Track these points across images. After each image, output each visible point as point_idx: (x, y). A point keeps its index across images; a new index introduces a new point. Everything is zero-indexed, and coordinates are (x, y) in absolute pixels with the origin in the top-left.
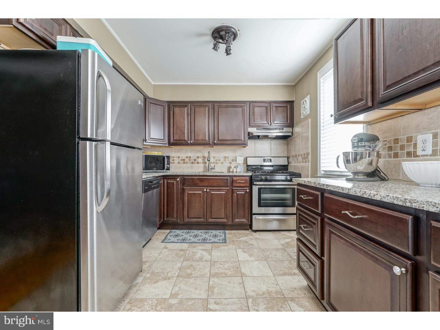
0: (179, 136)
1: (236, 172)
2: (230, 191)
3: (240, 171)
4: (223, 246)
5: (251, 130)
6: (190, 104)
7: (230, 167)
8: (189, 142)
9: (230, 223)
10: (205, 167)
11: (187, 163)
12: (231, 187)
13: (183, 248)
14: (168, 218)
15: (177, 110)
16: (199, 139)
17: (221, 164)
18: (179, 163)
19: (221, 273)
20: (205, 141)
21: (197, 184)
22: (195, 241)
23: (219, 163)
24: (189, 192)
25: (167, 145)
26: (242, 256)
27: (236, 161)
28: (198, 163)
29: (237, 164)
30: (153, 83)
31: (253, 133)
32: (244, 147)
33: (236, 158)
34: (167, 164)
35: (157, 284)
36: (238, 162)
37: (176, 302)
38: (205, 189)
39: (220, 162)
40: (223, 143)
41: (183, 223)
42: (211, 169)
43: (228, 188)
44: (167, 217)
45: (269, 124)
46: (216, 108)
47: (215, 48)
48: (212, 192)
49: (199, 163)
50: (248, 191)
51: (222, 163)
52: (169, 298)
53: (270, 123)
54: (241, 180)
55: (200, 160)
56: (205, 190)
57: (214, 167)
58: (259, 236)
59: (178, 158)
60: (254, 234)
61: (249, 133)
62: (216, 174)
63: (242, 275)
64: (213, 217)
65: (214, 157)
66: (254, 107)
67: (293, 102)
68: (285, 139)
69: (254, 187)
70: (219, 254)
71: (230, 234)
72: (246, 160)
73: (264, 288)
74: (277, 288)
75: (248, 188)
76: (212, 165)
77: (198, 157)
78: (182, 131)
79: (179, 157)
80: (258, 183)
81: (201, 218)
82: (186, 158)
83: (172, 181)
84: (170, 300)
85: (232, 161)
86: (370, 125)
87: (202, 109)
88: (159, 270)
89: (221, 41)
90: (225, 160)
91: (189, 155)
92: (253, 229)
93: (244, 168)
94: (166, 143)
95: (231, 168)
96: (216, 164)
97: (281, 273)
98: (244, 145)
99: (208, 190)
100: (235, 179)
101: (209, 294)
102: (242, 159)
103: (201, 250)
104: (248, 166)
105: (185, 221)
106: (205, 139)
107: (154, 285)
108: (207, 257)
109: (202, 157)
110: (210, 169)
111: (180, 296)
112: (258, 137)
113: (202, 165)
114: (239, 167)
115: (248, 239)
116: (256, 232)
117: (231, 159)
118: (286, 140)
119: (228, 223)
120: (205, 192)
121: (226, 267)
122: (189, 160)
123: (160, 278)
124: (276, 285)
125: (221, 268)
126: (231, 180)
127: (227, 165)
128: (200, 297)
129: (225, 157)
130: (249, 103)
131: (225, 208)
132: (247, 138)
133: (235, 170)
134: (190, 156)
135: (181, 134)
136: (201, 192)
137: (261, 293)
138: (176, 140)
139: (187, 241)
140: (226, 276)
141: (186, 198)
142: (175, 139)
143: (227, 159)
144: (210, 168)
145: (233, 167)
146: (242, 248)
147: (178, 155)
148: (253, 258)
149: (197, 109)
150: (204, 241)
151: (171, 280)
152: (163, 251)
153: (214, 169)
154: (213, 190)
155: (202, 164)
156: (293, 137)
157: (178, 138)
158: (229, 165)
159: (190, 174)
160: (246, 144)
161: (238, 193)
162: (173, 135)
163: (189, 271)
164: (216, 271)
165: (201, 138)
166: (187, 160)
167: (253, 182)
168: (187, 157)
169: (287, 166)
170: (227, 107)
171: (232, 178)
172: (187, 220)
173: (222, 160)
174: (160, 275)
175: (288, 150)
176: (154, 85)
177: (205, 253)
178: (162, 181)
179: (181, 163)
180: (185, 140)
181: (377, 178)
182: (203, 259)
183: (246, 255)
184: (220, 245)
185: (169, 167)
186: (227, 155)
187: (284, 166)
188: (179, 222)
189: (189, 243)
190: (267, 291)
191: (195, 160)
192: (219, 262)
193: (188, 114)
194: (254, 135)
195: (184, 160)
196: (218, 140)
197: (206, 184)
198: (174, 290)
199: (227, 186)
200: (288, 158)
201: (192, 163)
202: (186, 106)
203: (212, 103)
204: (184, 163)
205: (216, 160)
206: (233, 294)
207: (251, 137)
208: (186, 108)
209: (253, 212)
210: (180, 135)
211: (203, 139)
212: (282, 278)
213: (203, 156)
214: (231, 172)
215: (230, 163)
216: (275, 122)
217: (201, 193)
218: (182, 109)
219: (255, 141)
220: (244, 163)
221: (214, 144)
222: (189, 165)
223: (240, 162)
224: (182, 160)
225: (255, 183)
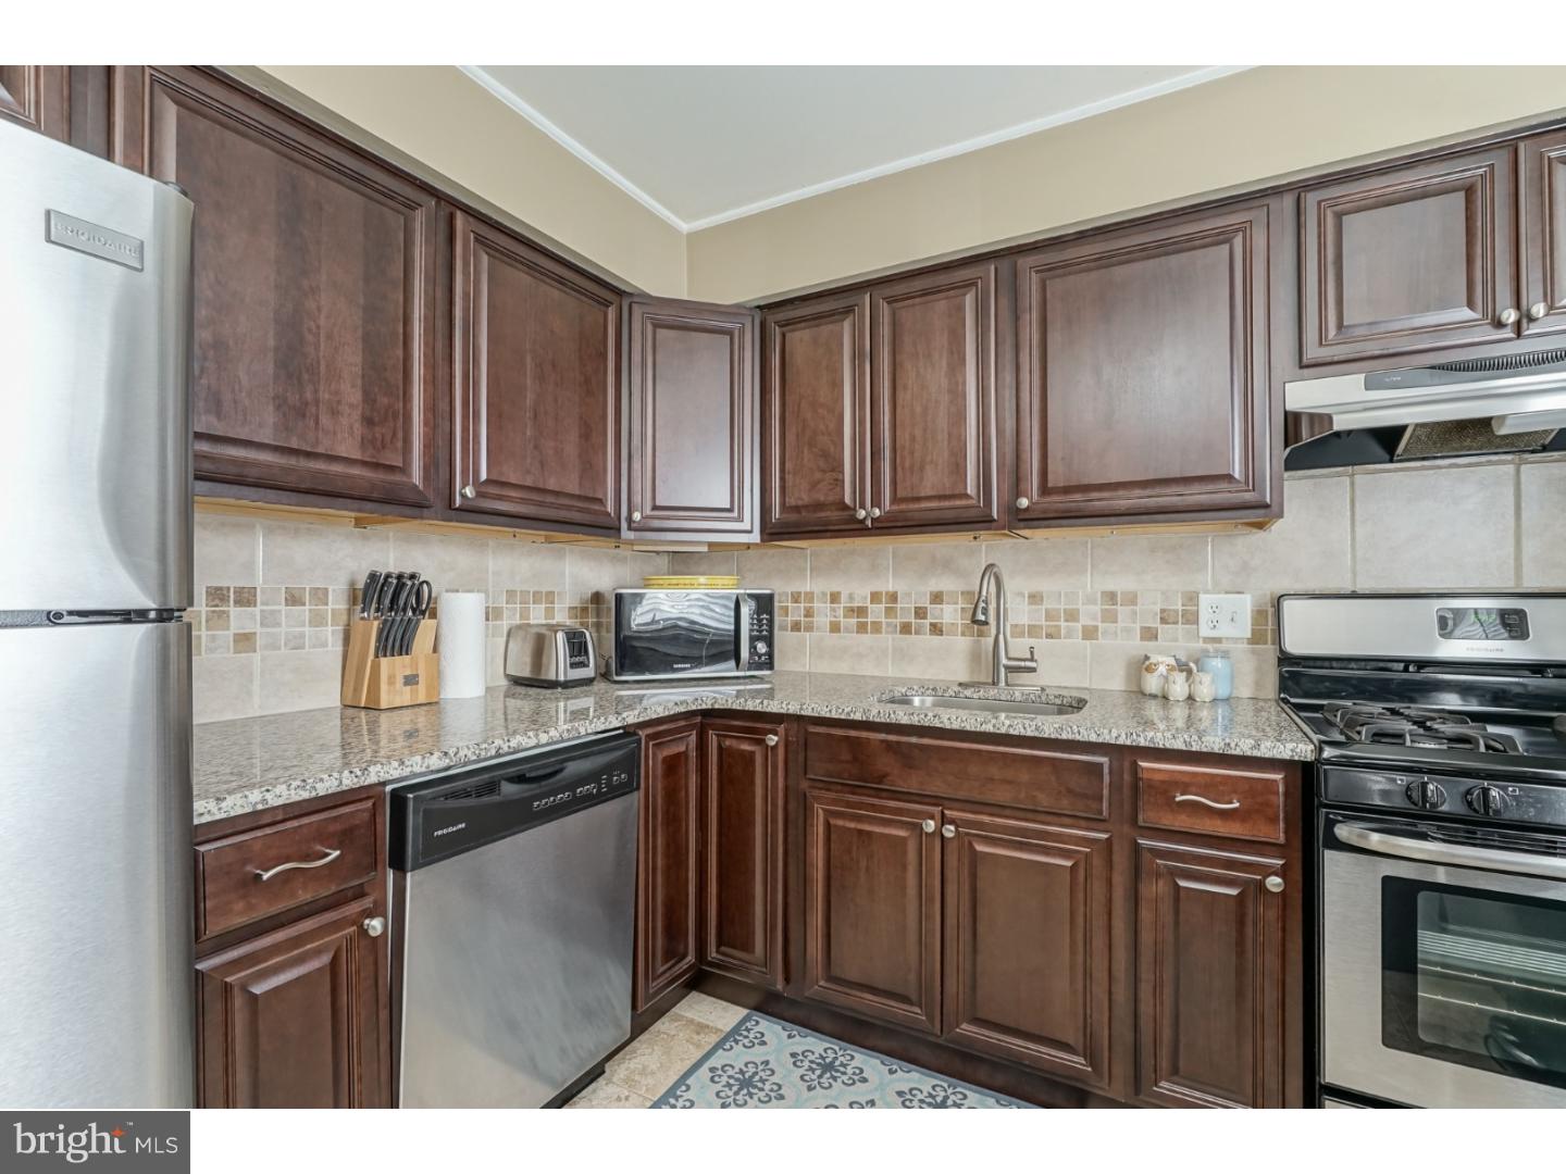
0: (814, 486)
2: (1121, 859)
3: (1223, 692)
5: (1306, 395)
6: (869, 297)
7: (1142, 666)
8: (862, 514)
10: (975, 657)
11: (877, 627)
12: (1126, 829)
14: (725, 949)
15: (800, 339)
16: (923, 493)
17: (1085, 638)
18: (835, 628)
20: (958, 503)
23: (1068, 636)
24: (834, 821)
25: (755, 537)
27: (1192, 618)
29: (1201, 644)
30: (685, 227)
31: (1330, 418)
32: (1260, 526)
33: (1192, 598)
34: (753, 640)
36: (1205, 631)
38: (931, 816)
39: (1078, 626)
40: (1075, 508)
42: (1011, 669)
43: (1102, 836)
44: (720, 944)
45: (1499, 324)
46: (1031, 283)
48: (979, 847)
49: (941, 633)
50: (1275, 881)
51: (1090, 633)
53: (1510, 317)
54: (1210, 786)
55: (951, 614)
56: (930, 826)
57: (1032, 659)
59: (834, 602)
61: (1292, 421)
64: (983, 1016)
65: (1035, 598)
66: (1339, 216)
69: (1336, 869)
72: (1271, 615)
75: (1277, 863)
76: (1019, 647)
77: (937, 598)
78: (825, 455)
79: (835, 598)
81: (905, 999)
82: (872, 602)
83: (746, 747)
85: (1163, 621)
87: (941, 305)
90: (1110, 617)
91: (889, 582)
93: (1259, 670)
94: (746, 525)
95: (1149, 670)
96: (1049, 636)
98: (1259, 512)
99: (950, 829)
100: (1159, 778)
102: (1245, 605)
104: (1285, 659)
106: (959, 491)
109: (962, 593)
110: (1003, 670)
112: (1387, 441)
113: (963, 643)
114: (1217, 663)
117: (1151, 604)
120: (930, 835)
122: (890, 612)
126: (1127, 777)
127: (1122, 643)
129: (1111, 597)
132: (1280, 463)
133: (1179, 688)
134: (891, 589)
135: (824, 471)
136: (904, 834)
138: (797, 509)
141: (818, 855)
142: (791, 501)
143: (1122, 611)
144: (1004, 661)
145: (1163, 662)
147: (834, 585)
153: (1033, 670)
155: (963, 634)
157: (806, 499)
158: (1137, 646)
160: (1267, 506)
161: (1183, 883)
162: (783, 479)
165: (932, 481)
166: (876, 612)
167: (1331, 824)
168: (875, 597)
170: (1105, 261)
171: (1136, 768)
172: (819, 983)
173: (1090, 614)
176: (694, 238)
178: (693, 738)
179: (847, 630)
180: (845, 507)
185: (770, 655)
186: (1121, 584)
188: (780, 986)
191: (920, 613)
193: (857, 355)
194: (1336, 428)
195: (861, 611)
196: (1045, 490)
199: (1095, 822)
201: (906, 629)
202: (849, 310)
203: (1005, 264)
204: (862, 628)
205: (1049, 616)
208: (847, 325)
209: (1330, 1074)
210: (818, 475)
211: (948, 492)
213: (962, 589)
214: (1154, 696)
215: (1150, 634)
218: (826, 329)
219: (1357, 478)
220: (1256, 638)
221: (1020, 520)
222: (888, 639)
223: (1224, 631)
224: (850, 611)
225: (1343, 831)
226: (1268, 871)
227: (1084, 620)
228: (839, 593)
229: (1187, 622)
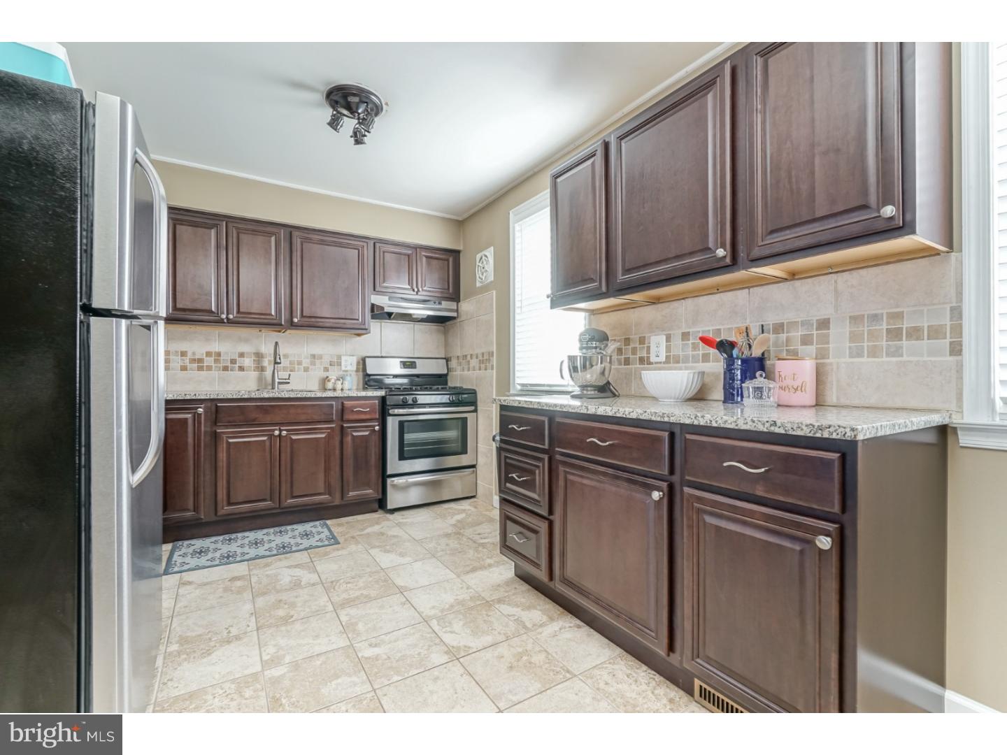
0: (194, 300)
1: (342, 390)
2: (338, 432)
3: (350, 386)
4: (334, 550)
5: (377, 300)
6: (224, 223)
7: (325, 380)
8: (224, 316)
9: (337, 502)
10: (261, 379)
11: (209, 368)
12: (340, 423)
13: (236, 574)
14: (166, 513)
15: (186, 231)
16: (253, 311)
17: (304, 371)
18: (184, 368)
19: (357, 598)
20: (268, 317)
21: (254, 420)
22: (260, 555)
23: (298, 371)
24: (231, 441)
26: (386, 560)
27: (339, 364)
28: (241, 369)
29: (341, 373)
31: (382, 308)
32: (359, 335)
33: (339, 357)
35: (214, 655)
36: (343, 368)
37: (286, 670)
38: (276, 430)
39: (302, 367)
40: (311, 324)
41: (213, 518)
42: (279, 383)
43: (334, 426)
45: (414, 290)
46: (297, 242)
47: (334, 123)
48: (294, 437)
49: (243, 370)
50: (377, 428)
51: (306, 370)
52: (263, 670)
53: (416, 290)
54: (361, 406)
55: (248, 362)
56: (276, 433)
57: (289, 379)
58: (403, 519)
59: (182, 356)
60: (388, 516)
61: (373, 305)
62: (292, 395)
63: (401, 590)
64: (294, 495)
65: (288, 356)
66: (384, 252)
67: (458, 252)
68: (442, 323)
69: (390, 420)
70: (334, 567)
71: (339, 525)
72: (363, 362)
73: (449, 599)
74: (471, 592)
75: (377, 424)
76: (284, 375)
77: (242, 355)
78: (201, 287)
79: (183, 354)
80: (396, 411)
81: (264, 500)
82: (206, 356)
83: (180, 416)
84: (266, 673)
85: (331, 365)
86: (594, 314)
87: (260, 238)
88: (200, 631)
89: (345, 112)
90: (313, 364)
91: (215, 347)
92: (389, 507)
93: (359, 380)
95: (329, 381)
96: (292, 371)
97: (468, 569)
98: (361, 330)
99: (284, 433)
100: (349, 405)
101: (349, 636)
102: (354, 360)
103: (288, 567)
104: (367, 375)
105: (221, 512)
106: (268, 312)
107: (205, 660)
108: (307, 577)
109: (254, 353)
110: (277, 383)
111: (288, 659)
113: (253, 375)
114: (348, 378)
115: (382, 528)
116: (393, 513)
117: (326, 359)
118: (443, 325)
119: (333, 502)
120: (276, 436)
121: (361, 584)
122: (216, 361)
123: (212, 644)
124: (468, 588)
125: (353, 589)
126: (340, 407)
127: (318, 373)
128: (335, 647)
129: (313, 356)
130: (372, 242)
131: (327, 470)
132: (370, 316)
133: (339, 386)
134: (217, 351)
135: (199, 294)
136: (265, 438)
137: (447, 606)
138: (183, 310)
139: (238, 559)
140: (369, 599)
141: (222, 456)
142: (179, 306)
143: (318, 362)
144: (277, 380)
145: (333, 377)
146: (378, 547)
147: (183, 347)
148: (407, 559)
149: (244, 237)
150: (285, 549)
151: (245, 640)
152: (181, 591)
153: (289, 383)
154: (297, 432)
155: (254, 371)
156: (458, 320)
157: (190, 306)
158: (322, 374)
159: (234, 397)
160: (366, 329)
161: (355, 434)
163: (281, 613)
164: (345, 596)
165: (257, 306)
166: (209, 361)
167: (389, 410)
168: (209, 354)
169: (446, 375)
171: (343, 403)
172: (228, 509)
173: (306, 363)
174: (210, 639)
175: (446, 345)
177: (298, 572)
179: (191, 369)
180: (211, 311)
181: (609, 394)
182: (302, 583)
183: (392, 556)
184: (328, 550)
186: (317, 350)
187: (440, 376)
188: (202, 517)
189: (248, 560)
190: (457, 601)
191: (233, 361)
192: (342, 581)
193: (219, 246)
194: (385, 311)
195: (200, 361)
196: (302, 316)
197: (278, 419)
198: (264, 654)
199: (331, 421)
200: (448, 360)
201: (225, 368)
202: (216, 226)
203: (287, 229)
204: (200, 369)
205: (292, 363)
206: (397, 622)
207: (379, 313)
208: (213, 232)
209: (389, 472)
210: (197, 296)
211: (263, 312)
212: (471, 575)
213: (255, 351)
214: (330, 390)
215: (326, 370)
216: (426, 288)
217: (264, 441)
218: (201, 231)
219: (383, 324)
220: (357, 371)
221: (292, 325)
222: (215, 374)
223: (349, 368)
224: (193, 361)
225: (391, 411)
226: (375, 426)
227: (304, 365)
228: (186, 352)
229: (338, 365)
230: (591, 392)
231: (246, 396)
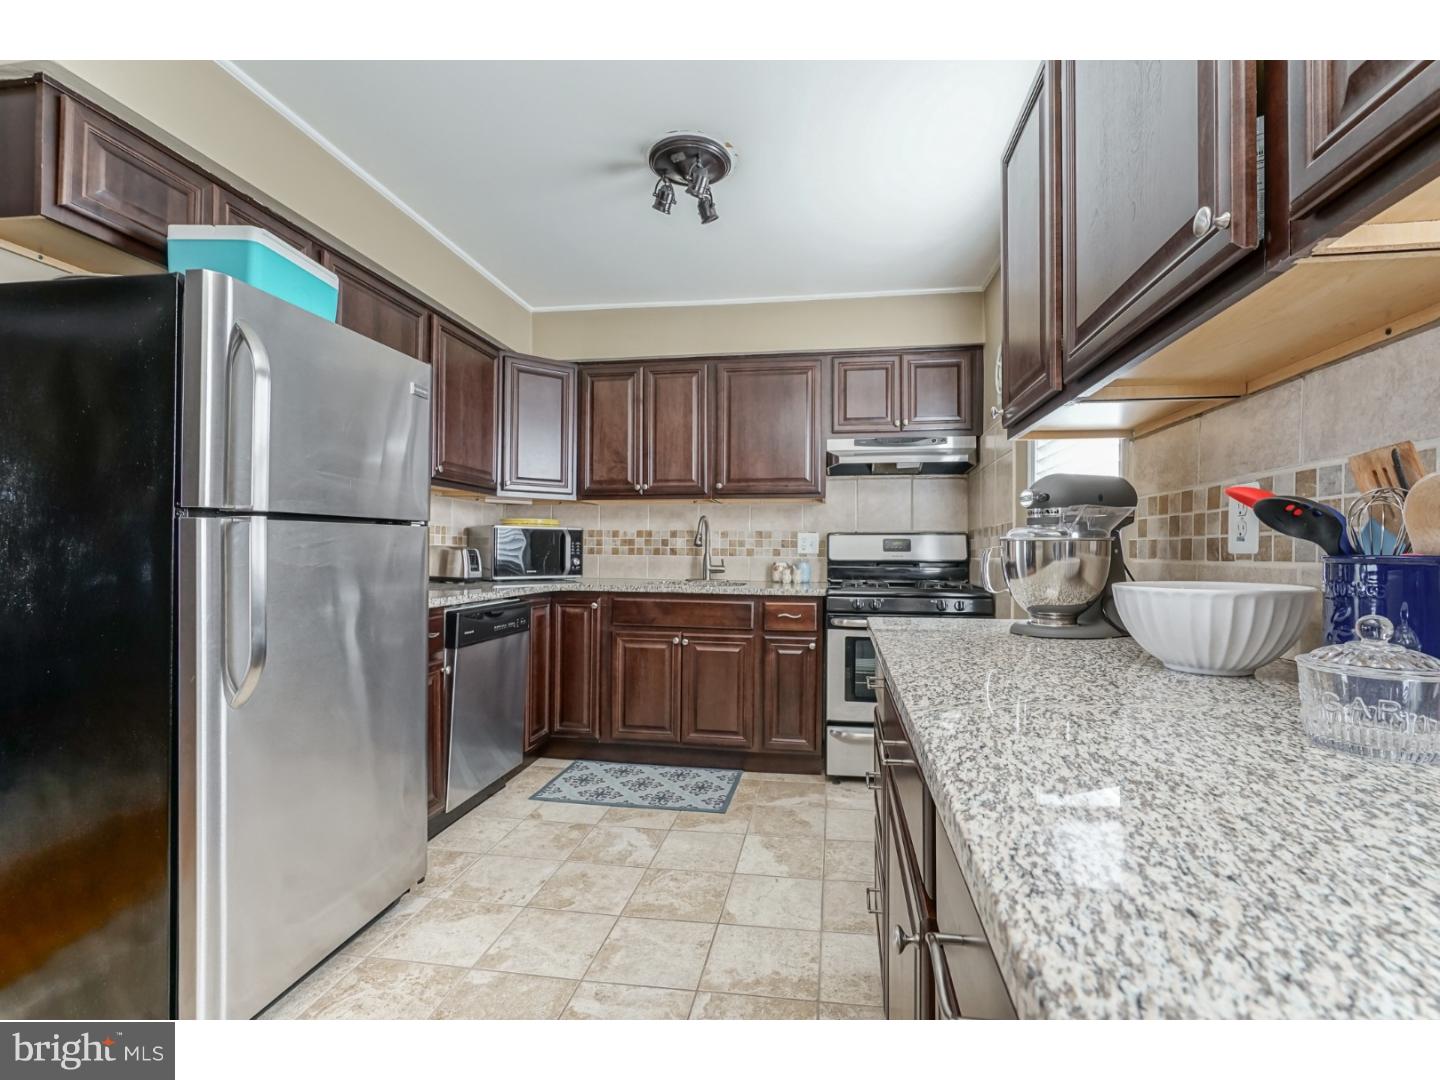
0: (610, 470)
1: (792, 582)
2: (757, 645)
3: (806, 579)
4: (708, 820)
5: (836, 445)
6: (642, 369)
7: (773, 568)
8: (638, 487)
9: (755, 748)
10: (694, 565)
11: (640, 551)
12: (760, 633)
13: (585, 821)
14: (565, 723)
15: (603, 388)
16: (670, 478)
17: (748, 555)
18: (615, 552)
19: (660, 908)
20: (687, 484)
21: (652, 621)
22: (632, 801)
23: (740, 554)
24: (628, 645)
25: (574, 497)
26: (756, 856)
27: (794, 545)
28: (673, 552)
29: (798, 557)
30: (532, 309)
31: (837, 458)
33: (795, 535)
34: (572, 557)
35: (458, 924)
36: (800, 551)
37: (486, 981)
38: (677, 636)
39: (744, 549)
40: (742, 489)
42: (712, 571)
43: (751, 636)
44: (562, 720)
45: (894, 424)
46: (724, 376)
47: (662, 201)
48: (699, 648)
49: (675, 554)
50: (812, 646)
51: (750, 553)
52: (473, 968)
53: (898, 423)
54: (790, 610)
55: (680, 543)
56: (676, 640)
57: (723, 566)
58: (843, 796)
59: (614, 536)
60: (830, 786)
61: (829, 456)
62: (730, 590)
63: (724, 919)
64: (700, 727)
65: (724, 535)
66: (845, 371)
67: (980, 347)
68: (962, 473)
69: (831, 634)
70: (685, 846)
71: (754, 783)
72: (825, 544)
73: (767, 966)
74: (812, 969)
75: (814, 639)
76: (716, 560)
77: (674, 534)
78: (617, 453)
79: (615, 534)
80: (846, 622)
81: (662, 728)
82: (637, 536)
83: (577, 610)
84: (473, 973)
85: (783, 546)
86: (1133, 440)
87: (680, 380)
88: (485, 884)
89: (677, 178)
90: (759, 544)
91: (647, 525)
92: (829, 773)
93: (821, 569)
94: (569, 490)
95: (776, 569)
96: (731, 555)
97: (850, 922)
98: (817, 495)
99: (686, 642)
100: (772, 608)
101: (593, 966)
102: (816, 538)
103: (638, 829)
104: (830, 562)
105: (615, 734)
106: (688, 477)
107: (449, 925)
108: (644, 851)
109: (687, 532)
110: (708, 572)
111: (503, 967)
112: (867, 469)
113: (688, 559)
114: (804, 566)
115: (801, 803)
116: (839, 783)
117: (777, 538)
118: (965, 476)
119: (749, 748)
120: (676, 645)
121: (686, 888)
122: (648, 542)
123: (475, 906)
124: (813, 960)
125: (668, 891)
126: (761, 609)
127: (764, 557)
128: (561, 973)
129: (760, 534)
130: (829, 358)
131: (741, 699)
132: (825, 473)
133: (787, 578)
134: (648, 529)
135: (615, 462)
136: (664, 646)
138: (600, 482)
139: (606, 800)
140: (673, 915)
141: (619, 665)
142: (596, 478)
143: (765, 541)
144: (709, 567)
145: (781, 565)
146: (767, 834)
147: (614, 525)
148: (784, 868)
149: (664, 383)
150: (661, 802)
151: (502, 916)
152: (523, 826)
153: (723, 571)
154: (705, 641)
155: (688, 553)
156: (981, 466)
157: (605, 477)
158: (769, 558)
159: (629, 590)
160: (820, 492)
161: (781, 652)
162: (591, 465)
163: (567, 893)
164: (650, 899)
165: (675, 472)
166: (640, 542)
167: (830, 618)
168: (639, 534)
169: (966, 563)
170: (757, 371)
171: (764, 604)
172: (619, 730)
173: (750, 543)
174: (480, 898)
175: (971, 511)
176: (536, 315)
177: (642, 841)
178: (548, 609)
179: (623, 553)
180: (628, 483)
182: (629, 860)
183: (768, 856)
184: (702, 819)
185: (581, 565)
186: (765, 527)
187: (956, 564)
188: (597, 736)
189: (612, 805)
190: (773, 976)
191: (665, 543)
192: (672, 873)
193: (635, 400)
194: (844, 461)
195: (631, 542)
196: (729, 480)
197: (680, 622)
198: (496, 945)
199: (748, 631)
200: (969, 538)
201: (657, 552)
202: (631, 375)
203: (712, 362)
204: (631, 552)
205: (731, 544)
206: (662, 973)
207: (837, 468)
208: (630, 382)
209: (829, 717)
210: (613, 464)
211: (683, 478)
212: (844, 938)
213: (688, 529)
214: (777, 582)
215: (777, 553)
216: (917, 419)
217: (663, 650)
218: (618, 383)
219: (860, 481)
220: (820, 554)
221: (717, 494)
222: (646, 558)
223: (808, 550)
224: (624, 542)
225: (836, 621)
226: (810, 642)
227: (748, 546)
228: (617, 532)
229: (793, 547)
230: (1055, 623)
231: (642, 590)
